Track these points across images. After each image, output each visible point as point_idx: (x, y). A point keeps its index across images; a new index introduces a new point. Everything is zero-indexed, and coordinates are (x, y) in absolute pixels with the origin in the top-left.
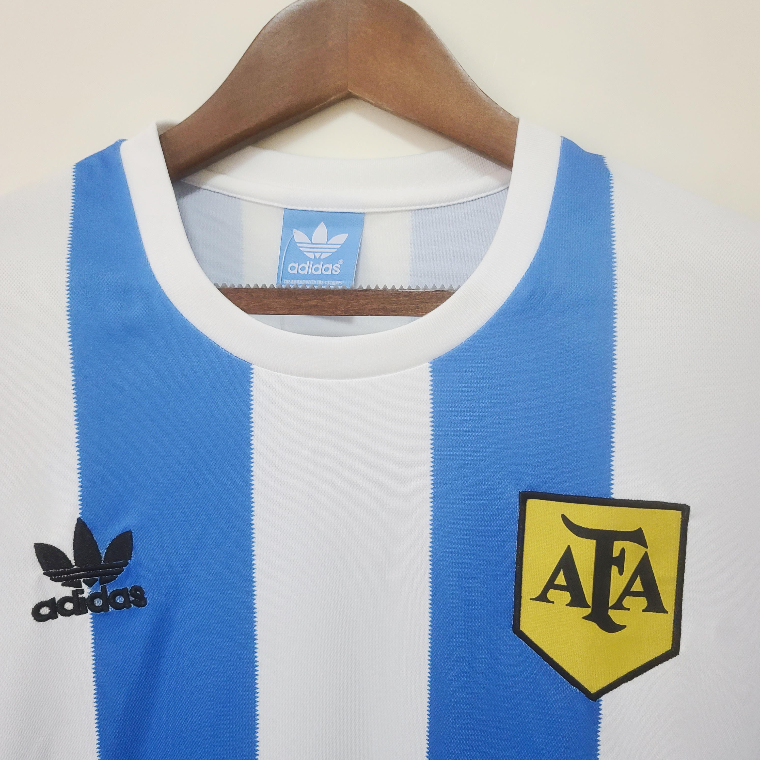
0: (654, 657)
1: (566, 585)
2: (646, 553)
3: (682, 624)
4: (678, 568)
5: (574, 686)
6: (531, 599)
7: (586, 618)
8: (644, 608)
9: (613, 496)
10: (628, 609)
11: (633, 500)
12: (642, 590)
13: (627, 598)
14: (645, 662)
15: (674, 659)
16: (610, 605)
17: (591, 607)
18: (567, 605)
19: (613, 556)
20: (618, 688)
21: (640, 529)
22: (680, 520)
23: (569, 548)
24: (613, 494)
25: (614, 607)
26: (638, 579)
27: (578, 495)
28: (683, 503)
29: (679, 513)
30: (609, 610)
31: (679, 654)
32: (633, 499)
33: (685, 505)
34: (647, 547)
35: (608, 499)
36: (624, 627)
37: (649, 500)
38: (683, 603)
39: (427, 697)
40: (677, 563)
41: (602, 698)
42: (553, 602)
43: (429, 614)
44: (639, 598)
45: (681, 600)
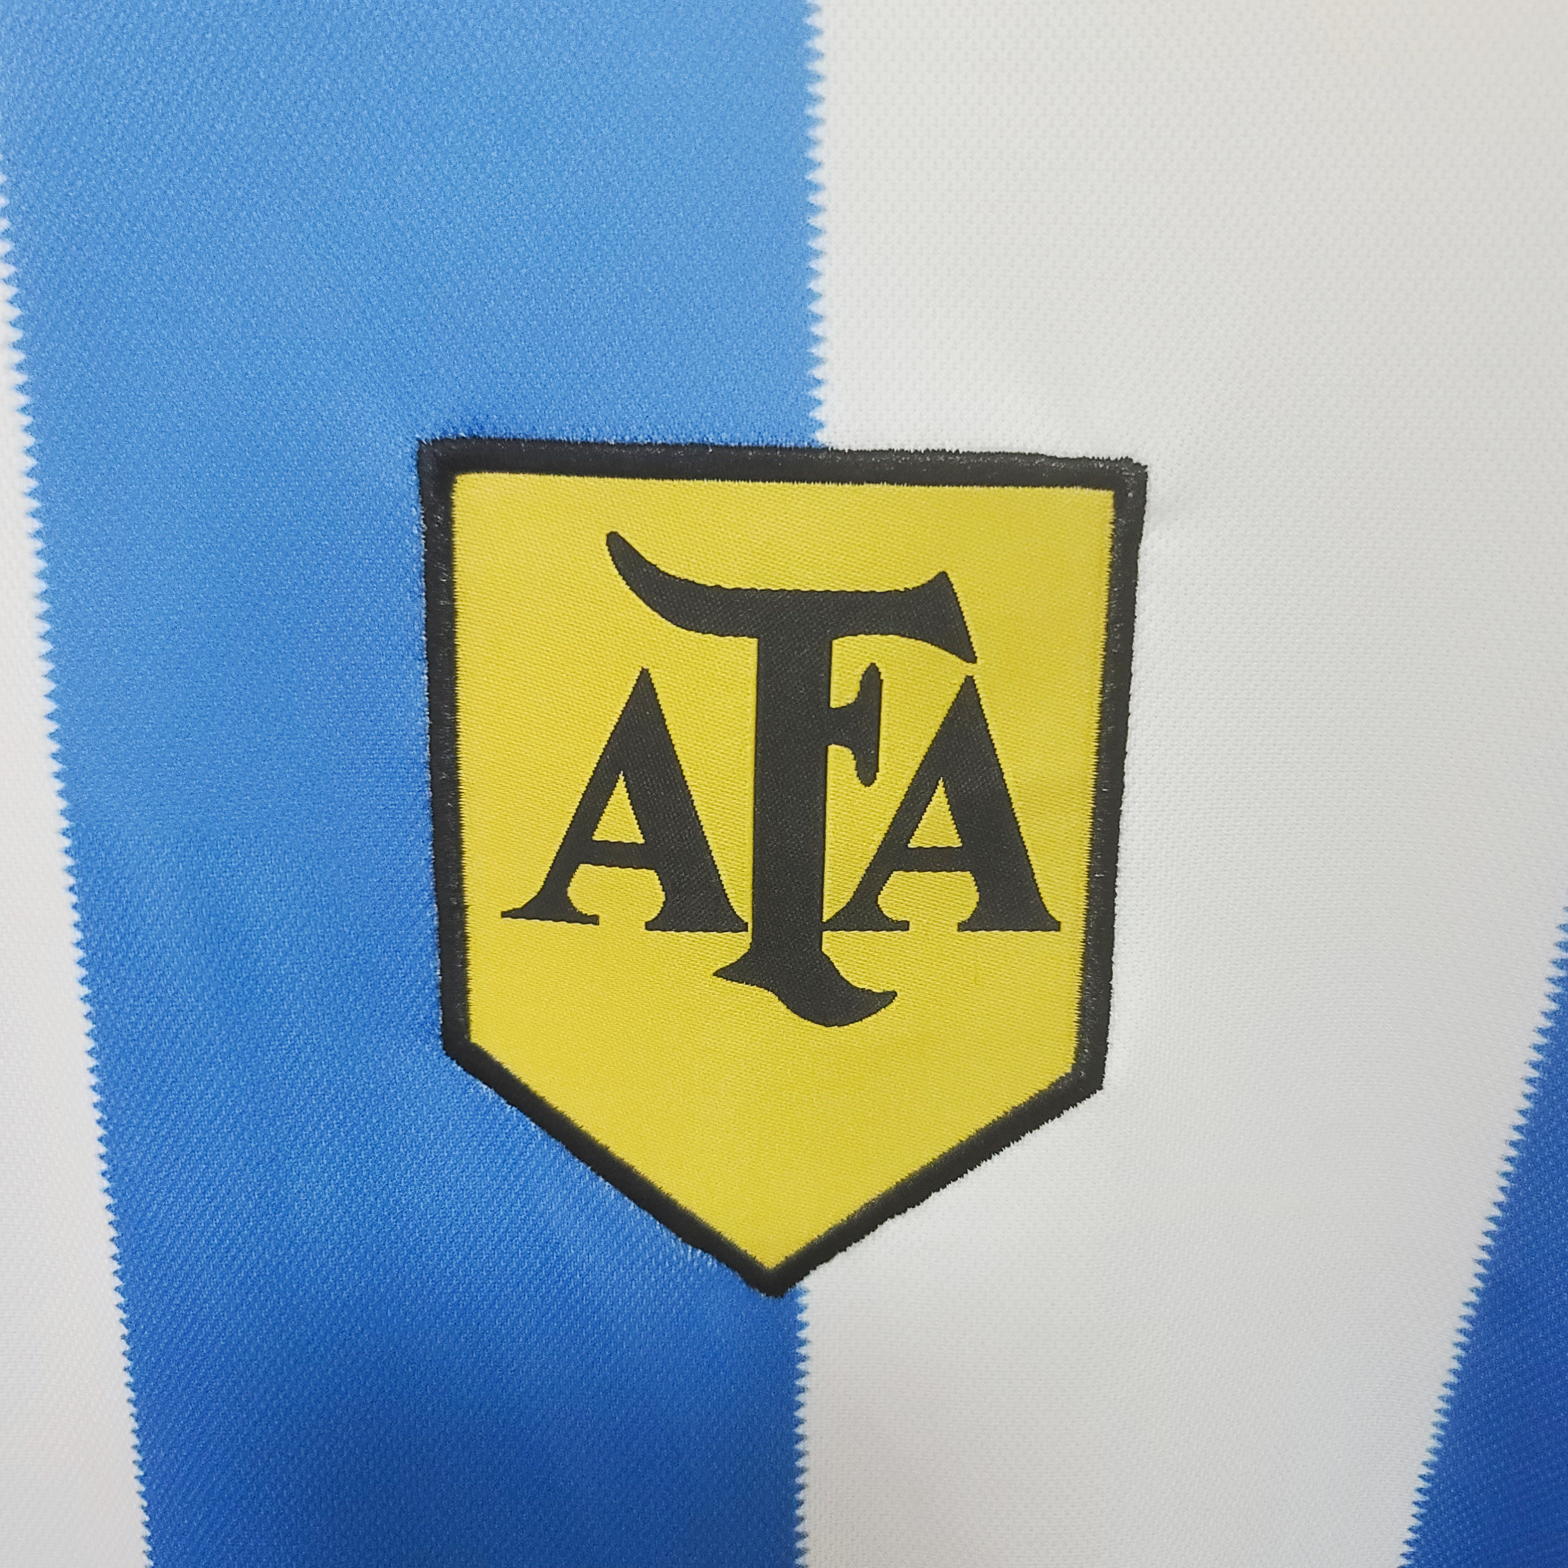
0: (1007, 1108)
1: (641, 841)
2: (969, 682)
3: (1116, 969)
4: (1100, 739)
5: (696, 1247)
6: (504, 915)
7: (728, 973)
8: (966, 915)
9: (823, 438)
10: (904, 926)
11: (908, 453)
12: (956, 843)
13: (897, 877)
14: (971, 1131)
15: (1085, 1107)
16: (828, 914)
17: (750, 927)
18: (650, 926)
19: (834, 704)
20: (868, 1238)
21: (943, 576)
22: (1108, 529)
23: (644, 676)
24: (821, 425)
25: (845, 921)
26: (940, 798)
27: (670, 439)
28: (1116, 453)
29: (1105, 498)
30: (826, 934)
31: (1101, 1088)
32: (910, 447)
33: (1128, 460)
34: (971, 658)
35: (803, 450)
36: (888, 997)
37: (977, 447)
38: (1119, 882)
39: (120, 1334)
40: (1095, 716)
41: (808, 1283)
42: (594, 920)
43: (80, 1004)
44: (943, 876)
45: (1113, 873)
